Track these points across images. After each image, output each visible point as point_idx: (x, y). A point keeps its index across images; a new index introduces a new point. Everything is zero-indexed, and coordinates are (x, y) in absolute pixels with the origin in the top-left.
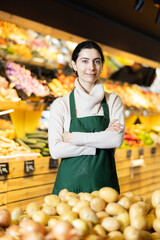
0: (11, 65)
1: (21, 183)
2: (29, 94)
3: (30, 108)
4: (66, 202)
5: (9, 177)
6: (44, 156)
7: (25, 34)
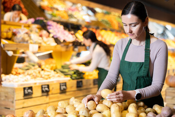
0: (50, 23)
1: (58, 97)
2: (62, 41)
3: (63, 49)
4: (73, 105)
5: (50, 93)
6: (73, 79)
7: (64, 4)
